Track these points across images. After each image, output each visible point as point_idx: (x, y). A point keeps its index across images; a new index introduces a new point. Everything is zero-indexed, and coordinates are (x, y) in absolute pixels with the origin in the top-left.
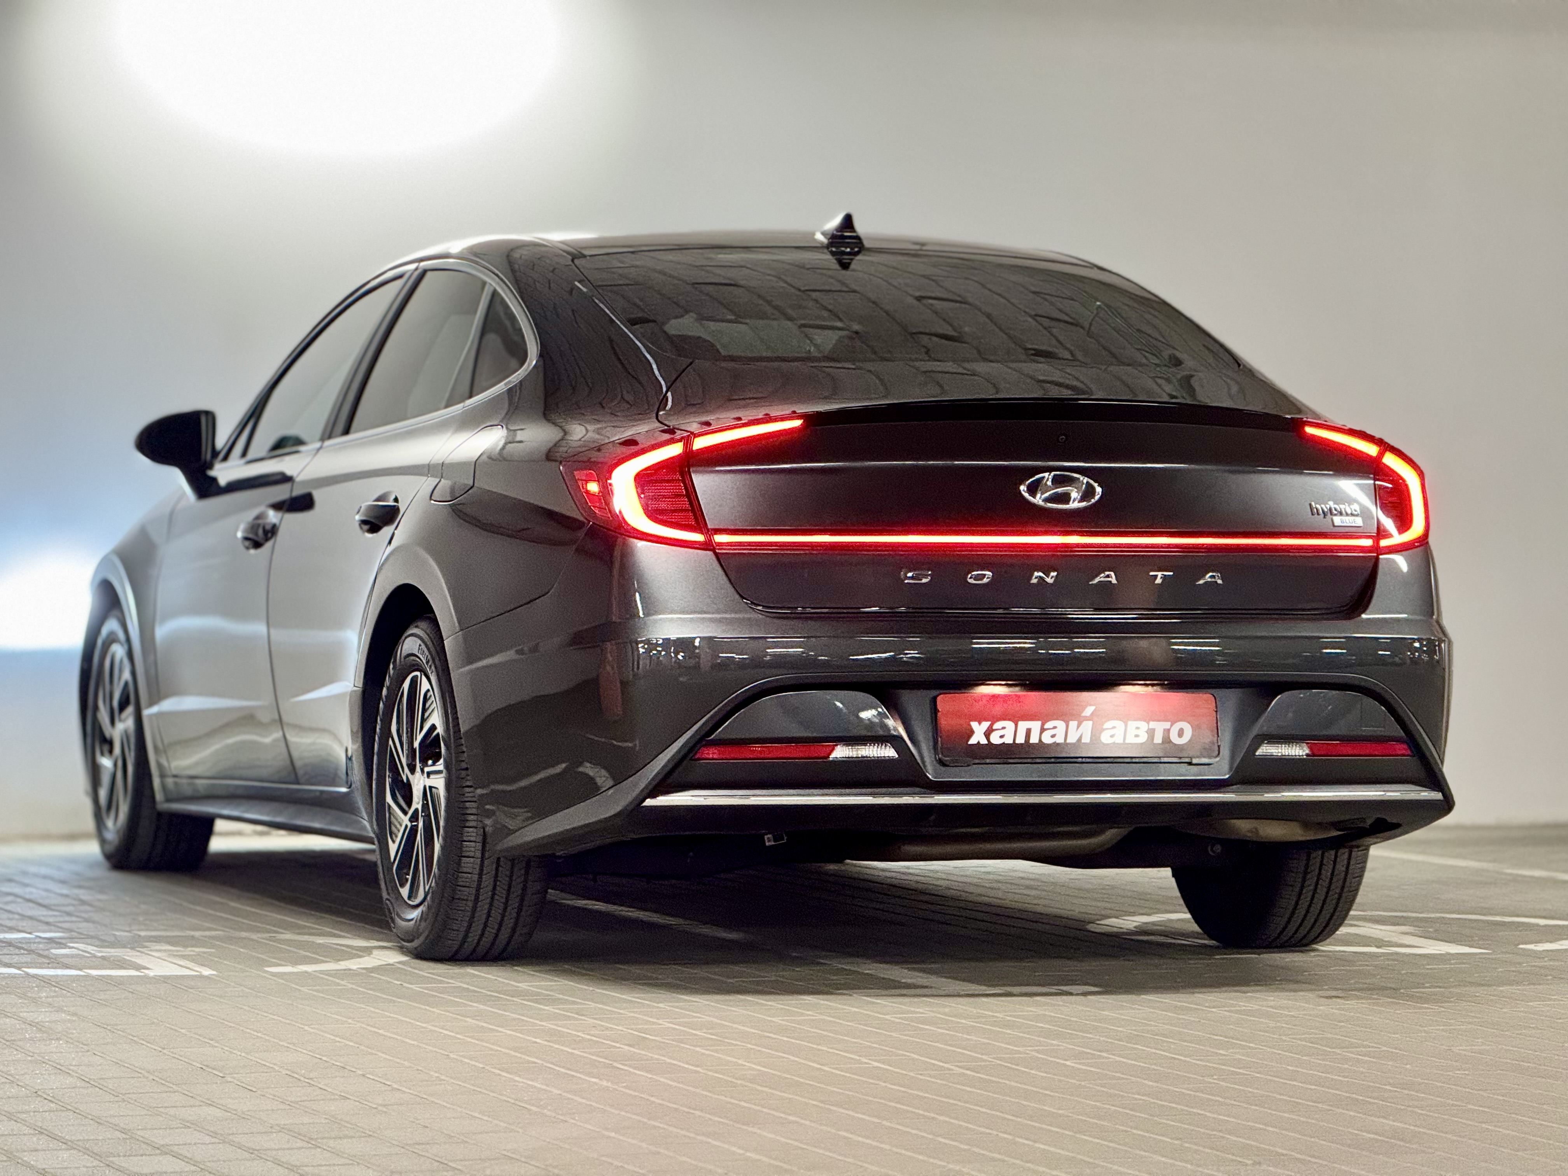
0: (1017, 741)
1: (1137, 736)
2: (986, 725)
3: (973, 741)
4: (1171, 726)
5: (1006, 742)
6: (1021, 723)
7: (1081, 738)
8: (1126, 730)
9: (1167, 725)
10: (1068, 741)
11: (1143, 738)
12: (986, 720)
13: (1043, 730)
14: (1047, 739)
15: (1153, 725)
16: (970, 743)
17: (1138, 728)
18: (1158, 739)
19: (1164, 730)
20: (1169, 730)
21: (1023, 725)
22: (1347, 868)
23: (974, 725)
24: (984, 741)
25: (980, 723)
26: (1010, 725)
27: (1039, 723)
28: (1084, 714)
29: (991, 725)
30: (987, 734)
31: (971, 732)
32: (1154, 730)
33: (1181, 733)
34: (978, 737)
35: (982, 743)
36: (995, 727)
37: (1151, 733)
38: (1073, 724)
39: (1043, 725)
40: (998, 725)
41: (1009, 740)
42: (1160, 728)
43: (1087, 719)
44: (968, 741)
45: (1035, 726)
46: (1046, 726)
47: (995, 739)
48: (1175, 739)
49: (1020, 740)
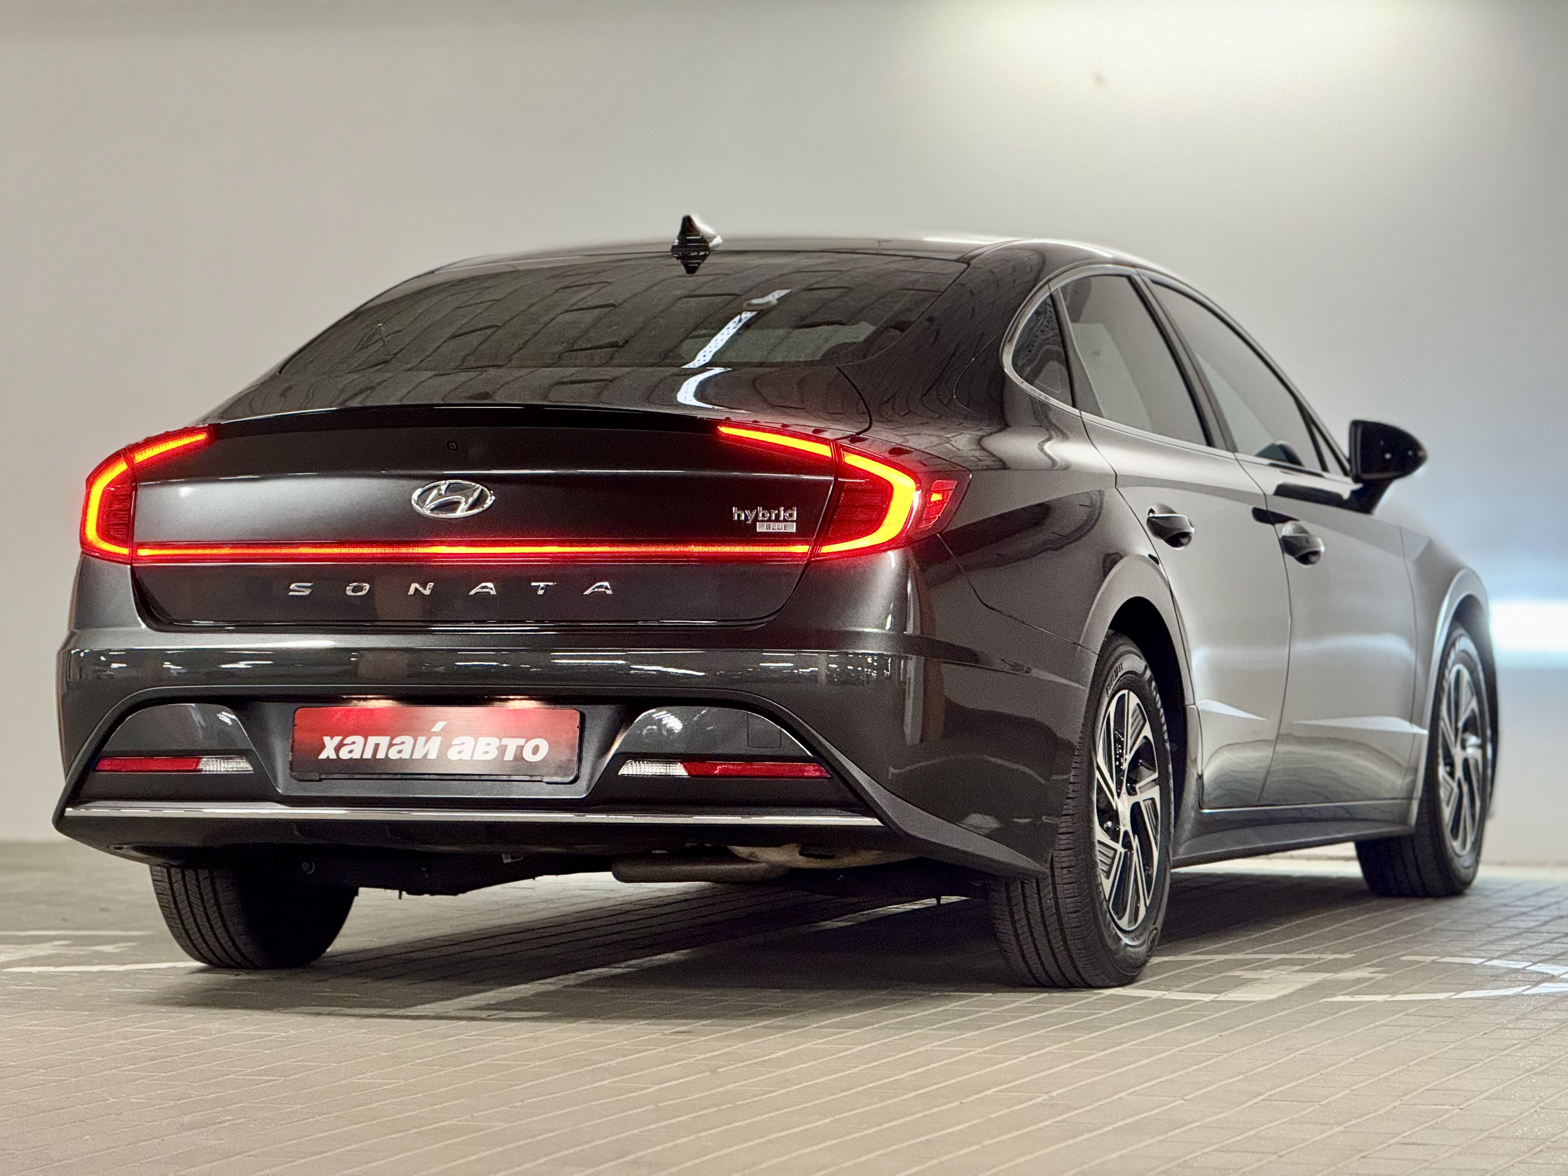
0: (365, 757)
1: (487, 752)
2: (337, 739)
3: (323, 756)
4: (526, 742)
5: (354, 757)
6: (370, 738)
7: (426, 755)
8: (475, 746)
9: (521, 742)
10: (414, 757)
11: (493, 754)
12: (338, 735)
13: (391, 745)
14: (393, 755)
15: (505, 741)
16: (320, 757)
17: (489, 744)
18: (509, 756)
19: (518, 746)
20: (522, 747)
21: (372, 740)
22: (1057, 903)
23: (326, 739)
24: (333, 756)
25: (332, 738)
26: (359, 739)
27: (388, 738)
28: (433, 730)
29: (342, 740)
30: (337, 749)
31: (323, 747)
32: (506, 746)
33: (536, 750)
34: (328, 753)
35: (331, 757)
36: (345, 742)
37: (503, 749)
38: (421, 739)
39: (392, 739)
40: (348, 740)
41: (356, 755)
42: (512, 744)
43: (436, 734)
44: (319, 755)
45: (384, 741)
46: (394, 742)
47: (344, 754)
48: (528, 756)
49: (368, 755)
